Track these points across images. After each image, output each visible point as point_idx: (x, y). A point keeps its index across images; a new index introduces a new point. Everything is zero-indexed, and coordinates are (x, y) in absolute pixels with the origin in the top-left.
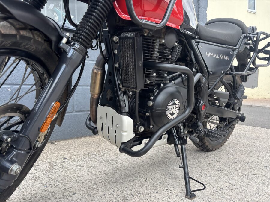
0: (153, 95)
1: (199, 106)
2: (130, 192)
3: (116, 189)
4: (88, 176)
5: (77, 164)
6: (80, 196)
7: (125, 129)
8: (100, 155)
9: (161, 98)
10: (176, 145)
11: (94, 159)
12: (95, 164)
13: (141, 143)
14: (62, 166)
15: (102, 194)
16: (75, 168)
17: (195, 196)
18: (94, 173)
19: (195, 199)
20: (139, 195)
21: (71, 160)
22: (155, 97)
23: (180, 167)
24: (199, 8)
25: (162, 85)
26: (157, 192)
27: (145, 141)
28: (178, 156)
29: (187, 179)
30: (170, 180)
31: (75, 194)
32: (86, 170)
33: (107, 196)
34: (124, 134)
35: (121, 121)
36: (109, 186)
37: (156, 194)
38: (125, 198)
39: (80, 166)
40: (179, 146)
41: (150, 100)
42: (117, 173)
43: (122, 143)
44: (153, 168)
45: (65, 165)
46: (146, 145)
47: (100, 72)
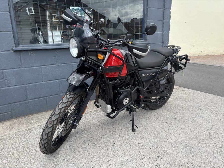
0: (118, 97)
1: (139, 96)
2: (112, 129)
3: (107, 128)
4: (96, 122)
5: (91, 116)
6: (94, 130)
7: (108, 109)
8: (101, 111)
9: (122, 97)
10: (130, 112)
11: (98, 114)
12: (99, 116)
13: (115, 112)
14: (85, 117)
15: (102, 129)
16: (91, 118)
17: (135, 131)
18: (99, 120)
19: (135, 132)
20: (115, 130)
21: (89, 114)
22: (119, 98)
23: (131, 120)
24: (164, 10)
25: (122, 93)
26: (122, 129)
27: (116, 112)
28: (131, 116)
29: (133, 125)
30: (128, 125)
31: (92, 129)
32: (95, 119)
33: (103, 130)
34: (108, 111)
35: (107, 106)
36: (104, 126)
37: (121, 130)
38: (110, 131)
39: (93, 117)
40: (131, 112)
41: (117, 99)
42: (108, 121)
43: (108, 114)
44: (123, 118)
45: (87, 117)
46: (117, 113)
47: (99, 87)
